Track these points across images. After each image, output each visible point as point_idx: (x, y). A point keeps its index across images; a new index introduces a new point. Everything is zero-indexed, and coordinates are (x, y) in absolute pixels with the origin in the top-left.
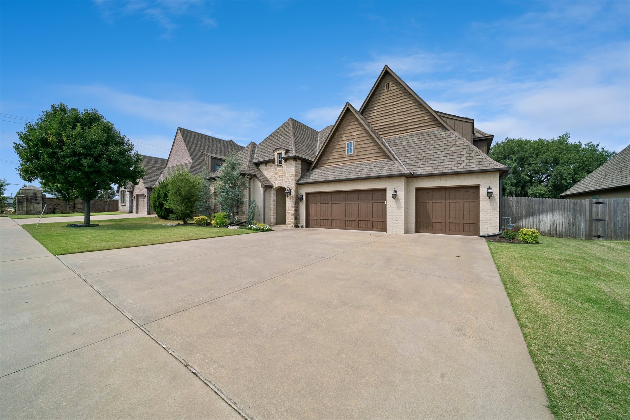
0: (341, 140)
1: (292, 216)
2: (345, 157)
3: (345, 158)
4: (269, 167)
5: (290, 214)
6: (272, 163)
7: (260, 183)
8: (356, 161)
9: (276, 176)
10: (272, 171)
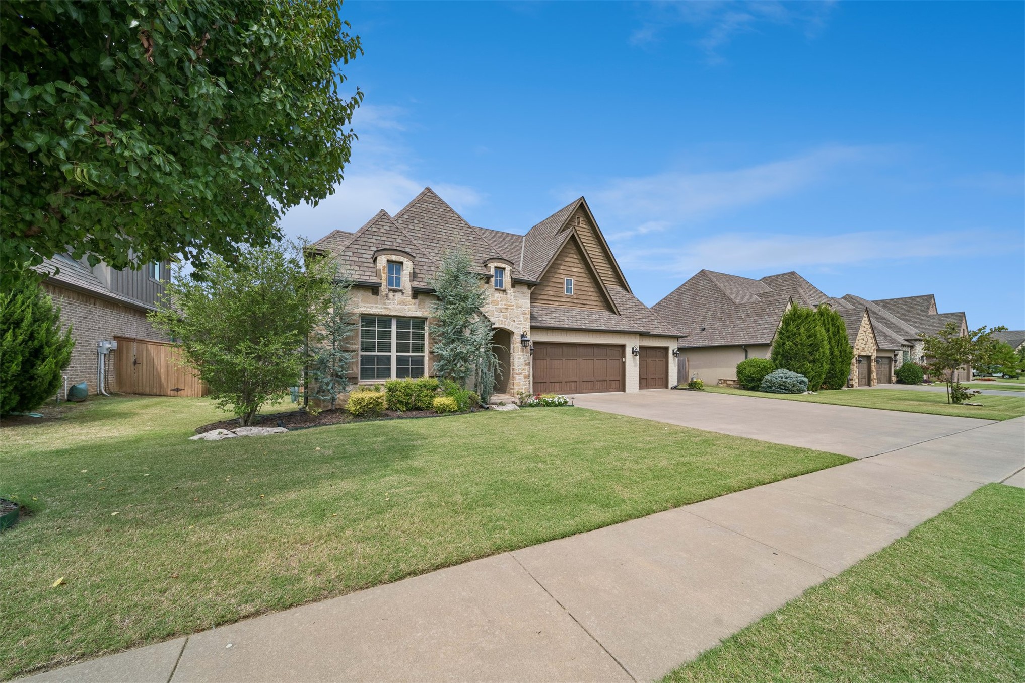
0: (558, 271)
3: (563, 298)
8: (576, 305)
9: (492, 308)
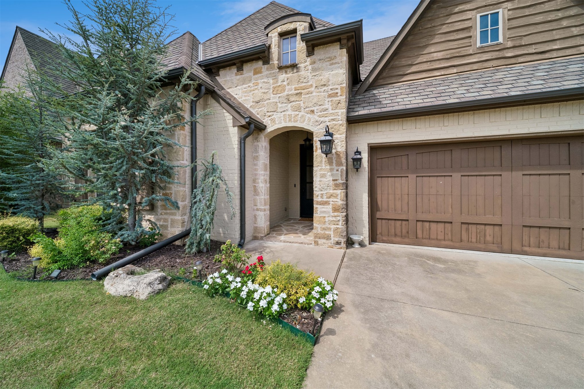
0: (457, 11)
1: (336, 214)
2: (471, 55)
3: (473, 56)
4: (251, 74)
5: (329, 208)
6: (260, 63)
7: (227, 114)
8: (513, 61)
9: (274, 98)
10: (260, 85)
